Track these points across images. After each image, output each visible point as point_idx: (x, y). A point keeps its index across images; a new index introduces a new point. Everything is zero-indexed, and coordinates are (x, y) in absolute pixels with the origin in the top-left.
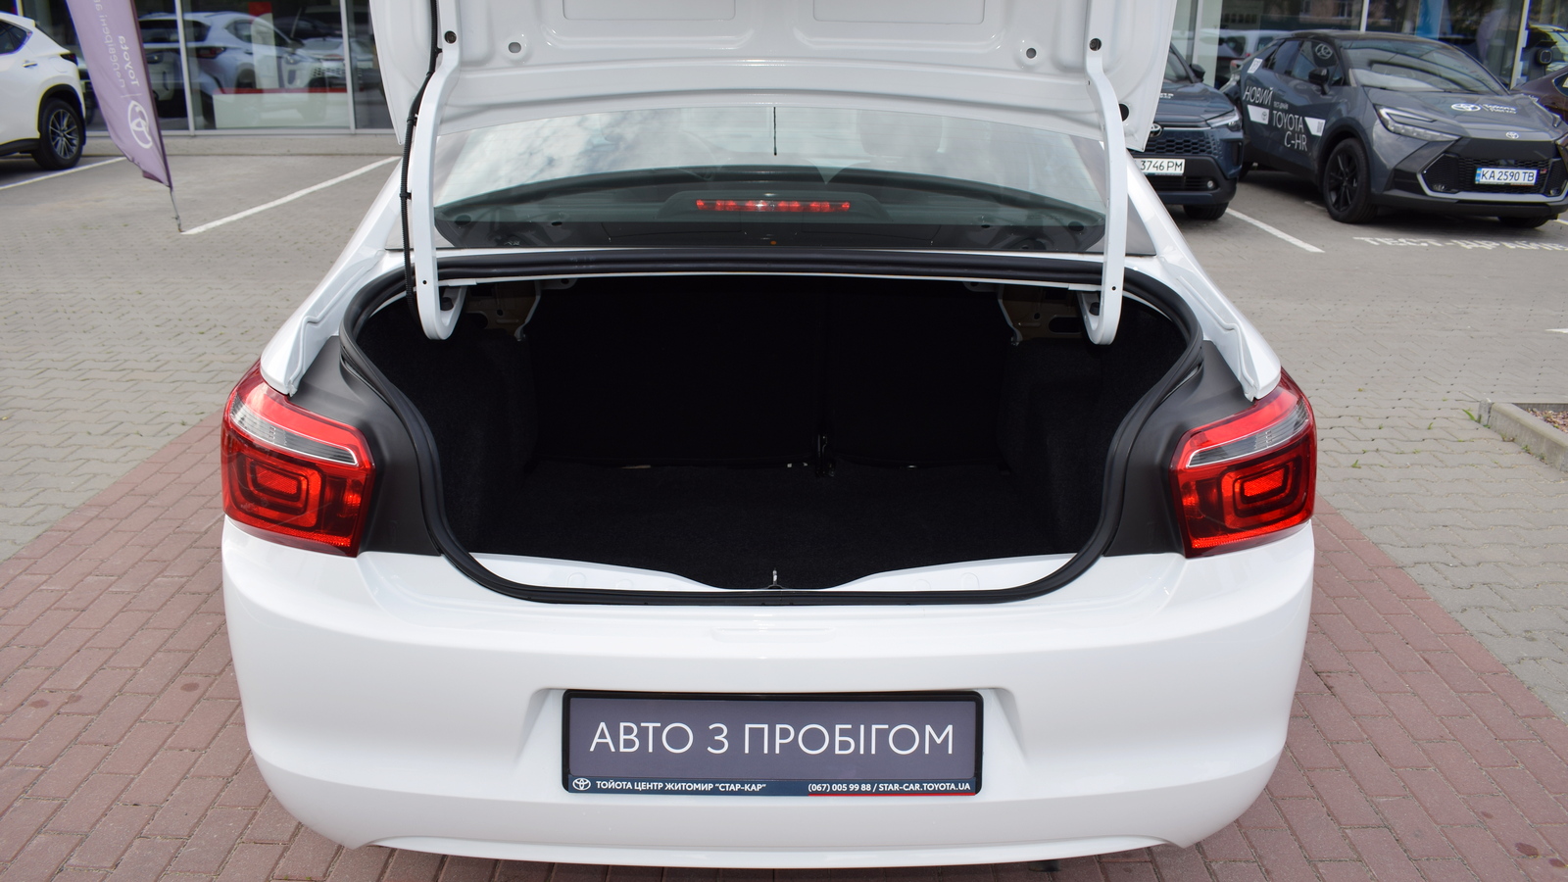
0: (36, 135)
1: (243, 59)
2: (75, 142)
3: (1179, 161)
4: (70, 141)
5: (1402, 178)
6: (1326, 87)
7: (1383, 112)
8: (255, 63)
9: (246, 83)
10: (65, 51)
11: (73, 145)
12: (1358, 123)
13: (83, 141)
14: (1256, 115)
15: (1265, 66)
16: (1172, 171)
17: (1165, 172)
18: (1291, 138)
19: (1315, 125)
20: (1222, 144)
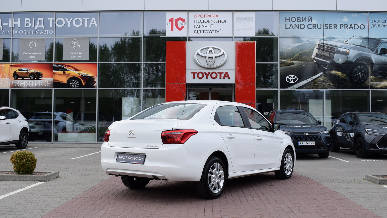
0: (18, 139)
1: (64, 124)
2: (26, 142)
3: (314, 142)
4: (25, 142)
5: (372, 145)
6: (353, 125)
7: (366, 130)
8: (67, 125)
10: (26, 119)
11: (26, 143)
12: (361, 133)
13: (27, 143)
14: (339, 134)
15: (340, 122)
16: (312, 144)
17: (310, 145)
18: (347, 139)
19: (352, 135)
20: (324, 138)
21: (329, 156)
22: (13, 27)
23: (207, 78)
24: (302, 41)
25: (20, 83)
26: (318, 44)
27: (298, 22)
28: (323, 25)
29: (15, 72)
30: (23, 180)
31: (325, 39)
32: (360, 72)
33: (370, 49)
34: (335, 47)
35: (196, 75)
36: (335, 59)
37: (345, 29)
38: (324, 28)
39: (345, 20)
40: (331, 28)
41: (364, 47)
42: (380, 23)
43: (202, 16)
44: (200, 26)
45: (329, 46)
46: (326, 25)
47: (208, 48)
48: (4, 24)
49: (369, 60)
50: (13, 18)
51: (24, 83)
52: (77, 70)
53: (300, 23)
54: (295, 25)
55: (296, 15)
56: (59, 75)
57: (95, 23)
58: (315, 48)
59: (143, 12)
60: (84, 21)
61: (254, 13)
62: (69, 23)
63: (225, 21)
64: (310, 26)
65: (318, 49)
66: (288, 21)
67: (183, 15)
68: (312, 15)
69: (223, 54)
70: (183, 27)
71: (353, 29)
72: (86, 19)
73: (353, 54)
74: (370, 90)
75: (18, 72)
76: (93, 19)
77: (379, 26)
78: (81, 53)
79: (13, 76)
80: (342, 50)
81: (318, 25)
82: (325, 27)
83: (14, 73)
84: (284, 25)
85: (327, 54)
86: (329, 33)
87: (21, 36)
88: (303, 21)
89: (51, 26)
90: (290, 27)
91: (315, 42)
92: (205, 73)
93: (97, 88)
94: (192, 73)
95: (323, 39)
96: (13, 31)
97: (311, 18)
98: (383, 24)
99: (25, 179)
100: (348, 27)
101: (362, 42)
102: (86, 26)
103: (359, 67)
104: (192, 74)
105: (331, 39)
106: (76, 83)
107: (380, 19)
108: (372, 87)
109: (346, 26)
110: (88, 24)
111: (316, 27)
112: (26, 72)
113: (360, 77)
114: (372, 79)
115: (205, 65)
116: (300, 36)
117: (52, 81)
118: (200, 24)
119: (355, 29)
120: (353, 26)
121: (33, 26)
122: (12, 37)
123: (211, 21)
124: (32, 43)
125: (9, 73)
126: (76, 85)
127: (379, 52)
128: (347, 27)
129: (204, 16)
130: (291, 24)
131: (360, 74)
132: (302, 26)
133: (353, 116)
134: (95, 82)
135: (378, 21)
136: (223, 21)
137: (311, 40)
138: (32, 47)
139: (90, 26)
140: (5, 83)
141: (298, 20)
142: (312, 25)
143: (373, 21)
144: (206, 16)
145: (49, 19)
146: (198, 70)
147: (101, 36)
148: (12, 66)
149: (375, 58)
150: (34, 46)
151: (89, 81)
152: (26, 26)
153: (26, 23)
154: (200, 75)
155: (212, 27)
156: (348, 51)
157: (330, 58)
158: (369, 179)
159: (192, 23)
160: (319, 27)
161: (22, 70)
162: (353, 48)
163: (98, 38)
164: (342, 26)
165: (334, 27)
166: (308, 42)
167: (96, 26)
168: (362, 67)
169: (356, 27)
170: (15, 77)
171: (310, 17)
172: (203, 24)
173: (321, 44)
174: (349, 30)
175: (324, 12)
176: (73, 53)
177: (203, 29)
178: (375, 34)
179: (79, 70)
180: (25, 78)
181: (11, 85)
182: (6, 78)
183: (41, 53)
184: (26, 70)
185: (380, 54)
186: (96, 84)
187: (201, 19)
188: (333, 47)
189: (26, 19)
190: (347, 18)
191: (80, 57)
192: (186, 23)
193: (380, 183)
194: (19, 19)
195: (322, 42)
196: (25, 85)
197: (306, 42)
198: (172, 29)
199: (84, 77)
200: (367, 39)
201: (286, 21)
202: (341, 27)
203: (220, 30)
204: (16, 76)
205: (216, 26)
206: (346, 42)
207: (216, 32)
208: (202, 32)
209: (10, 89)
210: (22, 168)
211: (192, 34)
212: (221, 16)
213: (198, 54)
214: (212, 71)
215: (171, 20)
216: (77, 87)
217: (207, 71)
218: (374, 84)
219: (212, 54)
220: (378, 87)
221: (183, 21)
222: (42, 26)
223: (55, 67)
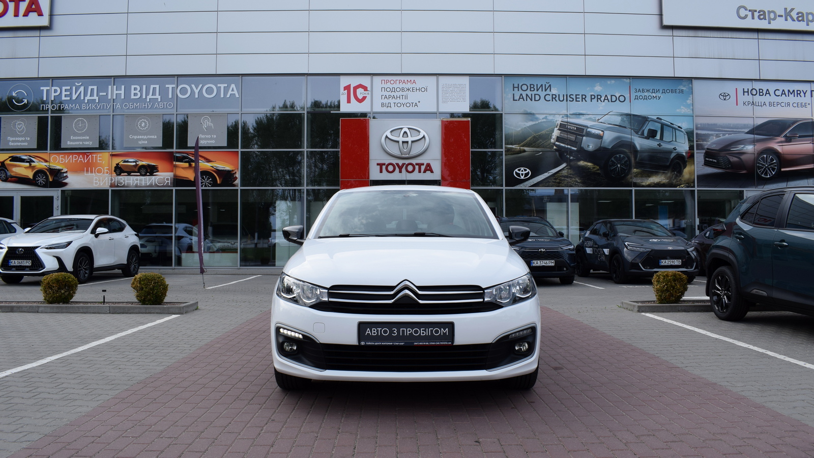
0: (126, 263)
1: (189, 241)
3: (553, 261)
4: (135, 266)
5: (634, 265)
6: (609, 238)
7: (626, 243)
8: (192, 243)
9: (190, 249)
10: (136, 233)
11: (136, 268)
12: (619, 249)
13: (138, 268)
14: (589, 251)
15: (590, 233)
16: (550, 264)
17: (548, 265)
18: (600, 257)
19: (606, 251)
20: (568, 255)
21: (574, 282)
22: (115, 98)
23: (400, 172)
24: (537, 119)
25: (124, 181)
26: (559, 122)
27: (531, 90)
28: (567, 95)
29: (118, 164)
30: (151, 313)
31: (569, 115)
32: (619, 163)
33: (632, 131)
34: (584, 128)
35: (384, 167)
36: (584, 145)
37: (598, 101)
38: (568, 100)
39: (598, 89)
40: (578, 100)
41: (625, 127)
42: (646, 94)
43: (392, 82)
44: (390, 96)
45: (576, 126)
46: (571, 96)
47: (402, 129)
48: (101, 94)
49: (632, 146)
50: (114, 85)
51: (131, 181)
52: (208, 161)
53: (533, 93)
54: (527, 95)
55: (528, 81)
56: (183, 168)
57: (235, 92)
58: (556, 129)
59: (306, 76)
60: (219, 89)
61: (467, 78)
62: (197, 91)
63: (426, 90)
64: (548, 98)
65: (559, 129)
66: (516, 89)
67: (365, 81)
68: (552, 81)
69: (424, 137)
70: (364, 98)
71: (609, 101)
72: (222, 86)
73: (609, 137)
74: (633, 189)
75: (122, 165)
76: (233, 86)
77: (645, 98)
78: (215, 136)
79: (115, 171)
80: (593, 131)
81: (559, 95)
82: (569, 98)
83: (115, 165)
84: (511, 96)
85: (573, 138)
86: (575, 107)
87: (126, 111)
88: (537, 90)
89: (170, 96)
90: (520, 98)
91: (556, 119)
92: (398, 164)
93: (239, 188)
94: (378, 164)
95: (567, 116)
96: (114, 104)
97: (550, 86)
98: (651, 94)
99: (153, 311)
100: (602, 99)
101: (622, 120)
102: (222, 96)
103: (618, 156)
104: (379, 166)
105: (578, 116)
106: (207, 180)
107: (646, 88)
108: (636, 185)
109: (599, 97)
110: (225, 93)
111: (557, 99)
112: (134, 164)
113: (619, 170)
114: (636, 173)
115: (397, 153)
116: (533, 112)
117: (173, 177)
118: (390, 93)
119: (612, 101)
120: (609, 98)
121: (144, 97)
122: (113, 112)
123: (405, 90)
124: (143, 121)
125: (109, 166)
126: (208, 183)
127: (646, 134)
128: (600, 99)
129: (395, 82)
130: (521, 95)
131: (619, 165)
132: (537, 98)
133: (609, 225)
134: (236, 178)
135: (643, 91)
136: (423, 90)
137: (550, 118)
138: (143, 127)
139: (228, 96)
140: (102, 181)
141: (531, 88)
142: (551, 95)
143: (638, 91)
144: (398, 82)
145: (167, 86)
146: (387, 160)
147: (244, 110)
148: (113, 155)
149: (640, 143)
150: (145, 126)
151: (227, 176)
152: (133, 97)
153: (133, 92)
154: (391, 168)
155: (406, 97)
156: (601, 133)
157: (577, 143)
158: (625, 306)
159: (377, 93)
160: (561, 98)
161: (128, 162)
162: (608, 129)
163: (240, 114)
164: (593, 97)
165: (582, 98)
166: (545, 120)
167: (237, 96)
168: (622, 156)
169: (613, 99)
170: (118, 172)
171: (548, 85)
172: (393, 93)
173: (564, 123)
174: (603, 103)
175: (568, 77)
176: (203, 137)
177: (394, 100)
178: (640, 108)
179: (212, 161)
180: (132, 174)
181: (111, 183)
182: (104, 173)
183: (156, 137)
184: (134, 162)
185: (647, 138)
186: (238, 181)
187: (391, 86)
188: (580, 127)
189: (133, 87)
190: (601, 86)
191: (213, 142)
192: (370, 92)
193: (639, 311)
194: (123, 87)
195: (566, 120)
196: (133, 184)
197: (543, 121)
198: (349, 101)
199: (218, 172)
200: (629, 116)
201: (514, 90)
202: (591, 99)
203: (419, 102)
204: (119, 170)
205: (413, 97)
206: (598, 120)
207: (414, 106)
208: (392, 105)
209: (110, 189)
210: (149, 296)
211: (378, 108)
212: (421, 82)
213: (387, 137)
214: (407, 162)
215: (347, 88)
216: (209, 186)
217: (400, 162)
218: (638, 180)
219: (408, 136)
220: (644, 184)
221: (365, 88)
222: (158, 96)
223: (177, 157)
